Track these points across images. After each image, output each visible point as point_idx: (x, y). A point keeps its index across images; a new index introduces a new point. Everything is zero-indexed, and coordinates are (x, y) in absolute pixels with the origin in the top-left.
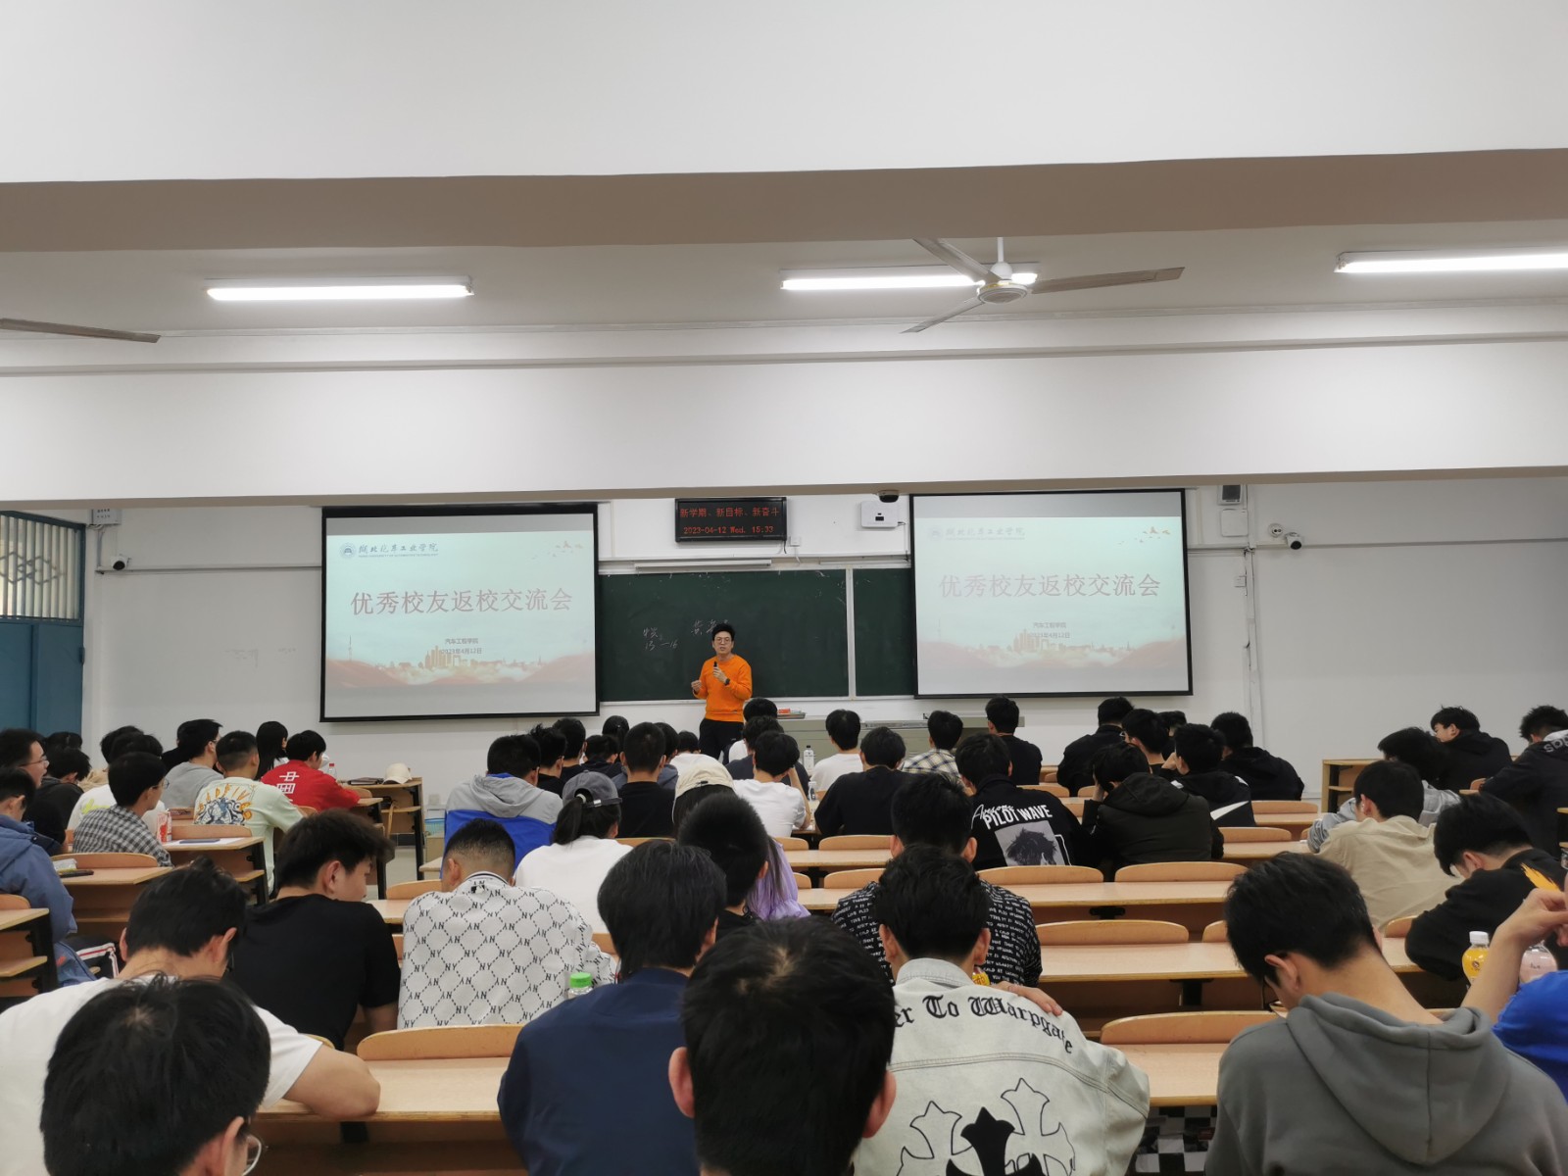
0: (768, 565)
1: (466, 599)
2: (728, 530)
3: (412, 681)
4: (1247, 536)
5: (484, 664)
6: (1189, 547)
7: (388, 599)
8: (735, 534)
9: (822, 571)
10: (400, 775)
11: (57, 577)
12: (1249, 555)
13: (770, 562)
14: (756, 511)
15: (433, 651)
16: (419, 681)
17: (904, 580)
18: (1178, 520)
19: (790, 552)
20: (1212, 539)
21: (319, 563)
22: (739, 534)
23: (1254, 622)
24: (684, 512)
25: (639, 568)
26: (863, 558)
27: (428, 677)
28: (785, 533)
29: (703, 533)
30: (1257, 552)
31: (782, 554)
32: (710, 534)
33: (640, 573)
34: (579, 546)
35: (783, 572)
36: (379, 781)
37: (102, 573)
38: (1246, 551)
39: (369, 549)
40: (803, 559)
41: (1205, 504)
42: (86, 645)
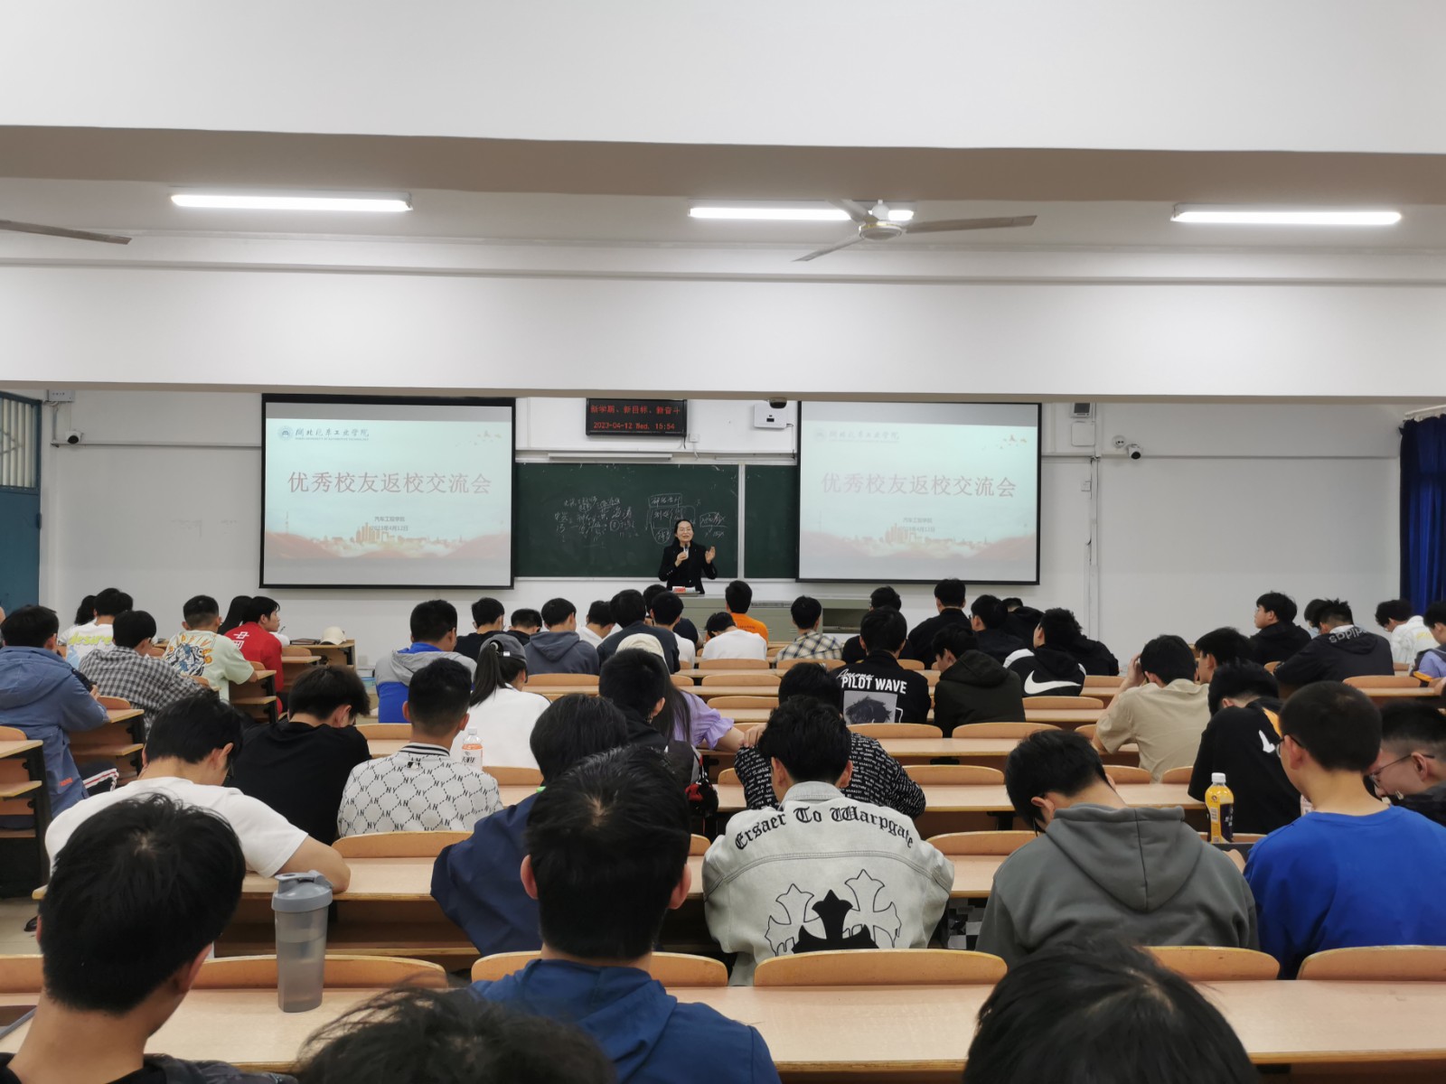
0: (669, 459)
1: (394, 481)
2: (634, 426)
3: (344, 554)
4: (1094, 446)
5: (410, 540)
6: (1043, 454)
7: (322, 478)
8: (640, 430)
9: (717, 466)
10: (335, 637)
11: (15, 449)
12: (1095, 463)
13: (670, 456)
14: (659, 410)
15: (363, 528)
16: (351, 554)
17: (791, 476)
18: (1035, 429)
19: (689, 447)
20: (1063, 448)
21: (259, 443)
22: (643, 430)
23: (1096, 522)
24: (594, 409)
25: (552, 458)
26: (755, 455)
27: (358, 550)
28: (685, 431)
29: (611, 428)
30: (1102, 460)
31: (682, 450)
32: (618, 429)
33: (553, 462)
34: (498, 436)
35: (682, 465)
36: (316, 642)
37: (57, 446)
38: (1092, 459)
39: (305, 432)
40: (701, 455)
41: (1058, 418)
42: (42, 512)
